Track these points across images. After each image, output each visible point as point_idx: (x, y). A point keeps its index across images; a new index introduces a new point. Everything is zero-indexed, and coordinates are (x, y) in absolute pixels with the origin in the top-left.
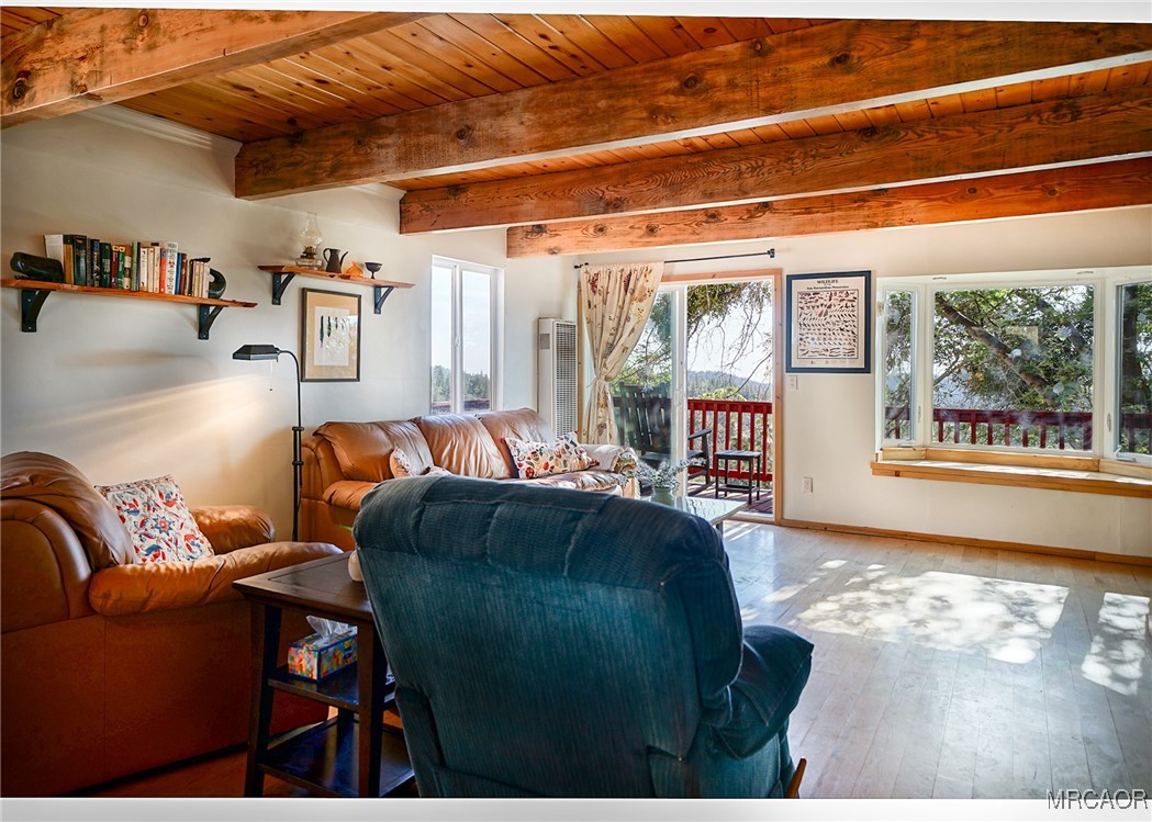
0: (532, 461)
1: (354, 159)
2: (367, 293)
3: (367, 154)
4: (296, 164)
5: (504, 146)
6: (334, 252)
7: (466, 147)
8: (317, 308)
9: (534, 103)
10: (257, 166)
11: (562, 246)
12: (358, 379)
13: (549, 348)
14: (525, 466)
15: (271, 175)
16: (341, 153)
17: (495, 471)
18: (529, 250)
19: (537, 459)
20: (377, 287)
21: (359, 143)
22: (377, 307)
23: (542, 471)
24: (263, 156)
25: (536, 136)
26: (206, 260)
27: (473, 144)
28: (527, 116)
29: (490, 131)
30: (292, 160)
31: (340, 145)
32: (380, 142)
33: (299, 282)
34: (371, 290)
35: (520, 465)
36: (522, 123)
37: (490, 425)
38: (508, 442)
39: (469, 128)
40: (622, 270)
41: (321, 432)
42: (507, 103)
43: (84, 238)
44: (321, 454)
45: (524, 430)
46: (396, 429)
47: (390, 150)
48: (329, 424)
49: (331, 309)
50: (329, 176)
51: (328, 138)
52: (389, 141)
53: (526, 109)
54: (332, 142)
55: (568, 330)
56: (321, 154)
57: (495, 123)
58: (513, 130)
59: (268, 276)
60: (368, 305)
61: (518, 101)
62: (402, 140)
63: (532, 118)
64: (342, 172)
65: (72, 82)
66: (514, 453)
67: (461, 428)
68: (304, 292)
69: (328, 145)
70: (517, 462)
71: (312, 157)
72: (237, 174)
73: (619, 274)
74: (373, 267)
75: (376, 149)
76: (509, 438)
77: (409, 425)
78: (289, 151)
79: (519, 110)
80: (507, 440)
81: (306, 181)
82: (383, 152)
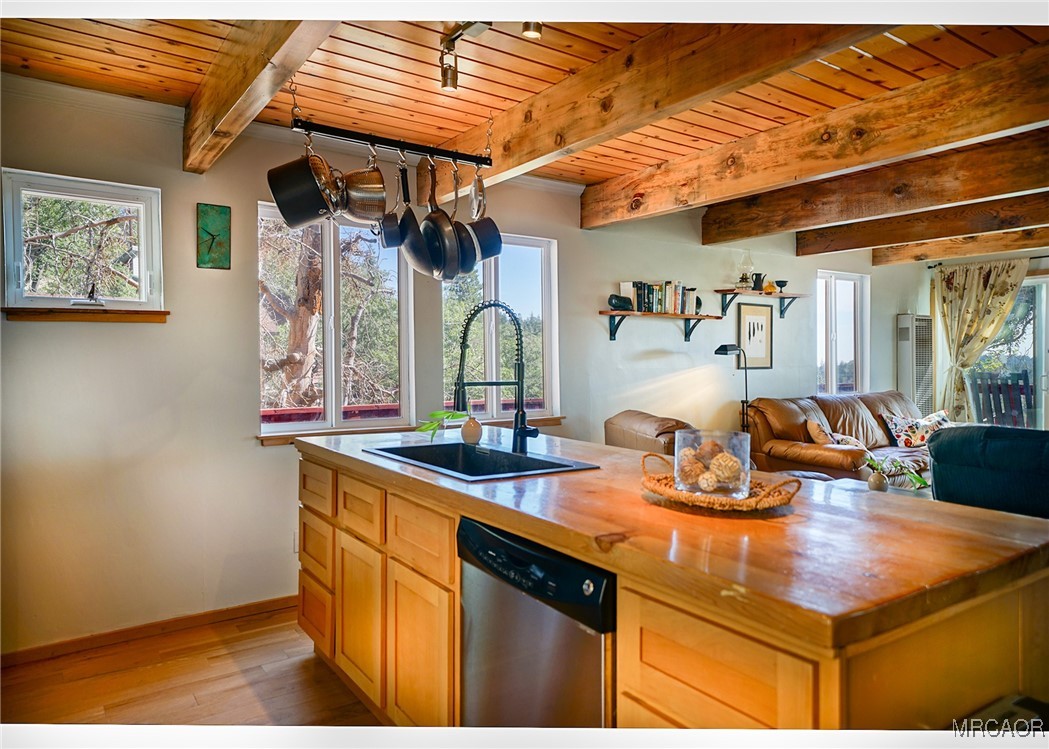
0: (909, 433)
1: (802, 213)
2: (775, 303)
3: (813, 209)
4: (753, 219)
5: (938, 195)
6: (758, 276)
7: (903, 199)
8: (747, 317)
9: (968, 163)
10: (720, 222)
11: (928, 253)
12: (771, 367)
13: (908, 339)
14: (904, 437)
15: (731, 228)
16: (789, 210)
17: (879, 440)
18: (895, 258)
19: (914, 432)
20: (782, 299)
21: (806, 202)
22: (782, 313)
23: (919, 442)
24: (724, 216)
25: (971, 187)
26: (693, 290)
27: (910, 197)
28: (961, 173)
29: (926, 186)
30: (749, 217)
31: (789, 204)
32: (825, 200)
33: (738, 299)
34: (778, 300)
35: (899, 436)
36: (957, 179)
37: (870, 403)
38: (885, 418)
39: (905, 185)
40: (981, 268)
41: (755, 405)
42: (943, 165)
43: (641, 283)
44: (757, 420)
45: (896, 407)
46: (802, 403)
47: (834, 206)
48: (760, 400)
49: (755, 317)
50: (780, 226)
51: (779, 199)
52: (833, 198)
53: (960, 168)
54: (783, 202)
55: (924, 324)
56: (773, 211)
57: (930, 180)
58: (948, 185)
59: (719, 296)
60: (776, 314)
61: (953, 162)
62: (844, 196)
63: (967, 174)
64: (791, 223)
65: (676, 199)
66: (891, 426)
67: (848, 405)
68: (739, 305)
69: (779, 205)
70: (894, 434)
71: (766, 214)
72: (703, 229)
73: (977, 272)
74: (781, 284)
75: (820, 206)
76: (885, 415)
77: (809, 401)
78: (746, 211)
79: (954, 169)
80: (884, 416)
81: (761, 230)
82: (827, 207)
